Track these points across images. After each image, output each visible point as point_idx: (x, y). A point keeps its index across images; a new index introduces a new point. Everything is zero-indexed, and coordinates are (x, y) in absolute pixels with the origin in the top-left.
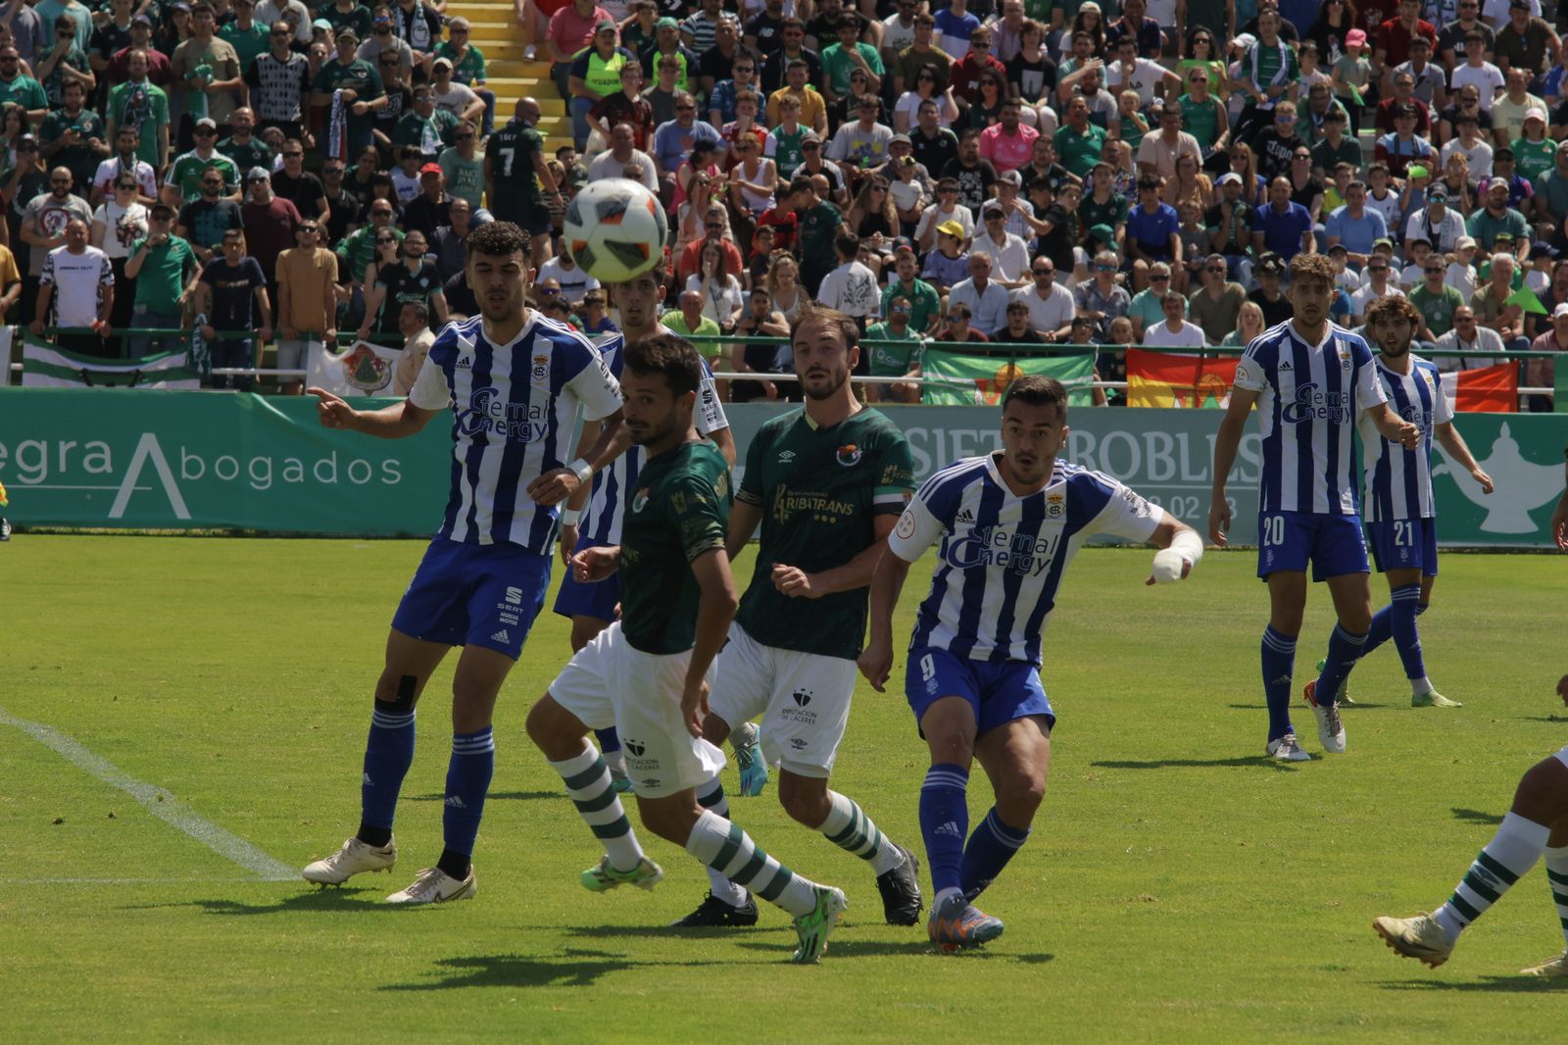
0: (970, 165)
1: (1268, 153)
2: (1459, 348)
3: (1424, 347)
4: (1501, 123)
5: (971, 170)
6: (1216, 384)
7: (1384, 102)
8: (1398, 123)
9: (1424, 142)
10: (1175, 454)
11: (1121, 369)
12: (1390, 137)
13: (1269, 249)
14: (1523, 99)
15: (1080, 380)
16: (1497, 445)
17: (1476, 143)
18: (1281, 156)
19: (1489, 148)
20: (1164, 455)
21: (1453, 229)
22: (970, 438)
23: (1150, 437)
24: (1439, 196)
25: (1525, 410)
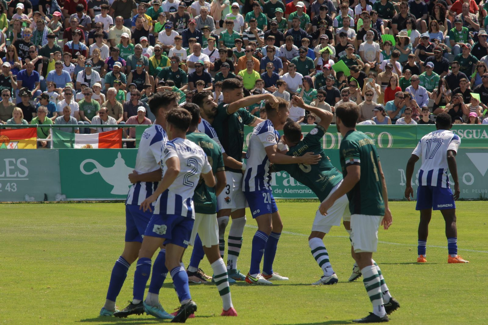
1: (20, 49)
2: (102, 124)
3: (85, 124)
4: (112, 37)
7: (67, 29)
8: (73, 37)
9: (83, 44)
12: (70, 42)
13: (23, 87)
14: (121, 28)
16: (116, 161)
17: (103, 45)
18: (25, 50)
19: (108, 47)
21: (96, 78)
24: (88, 64)
25: (125, 147)
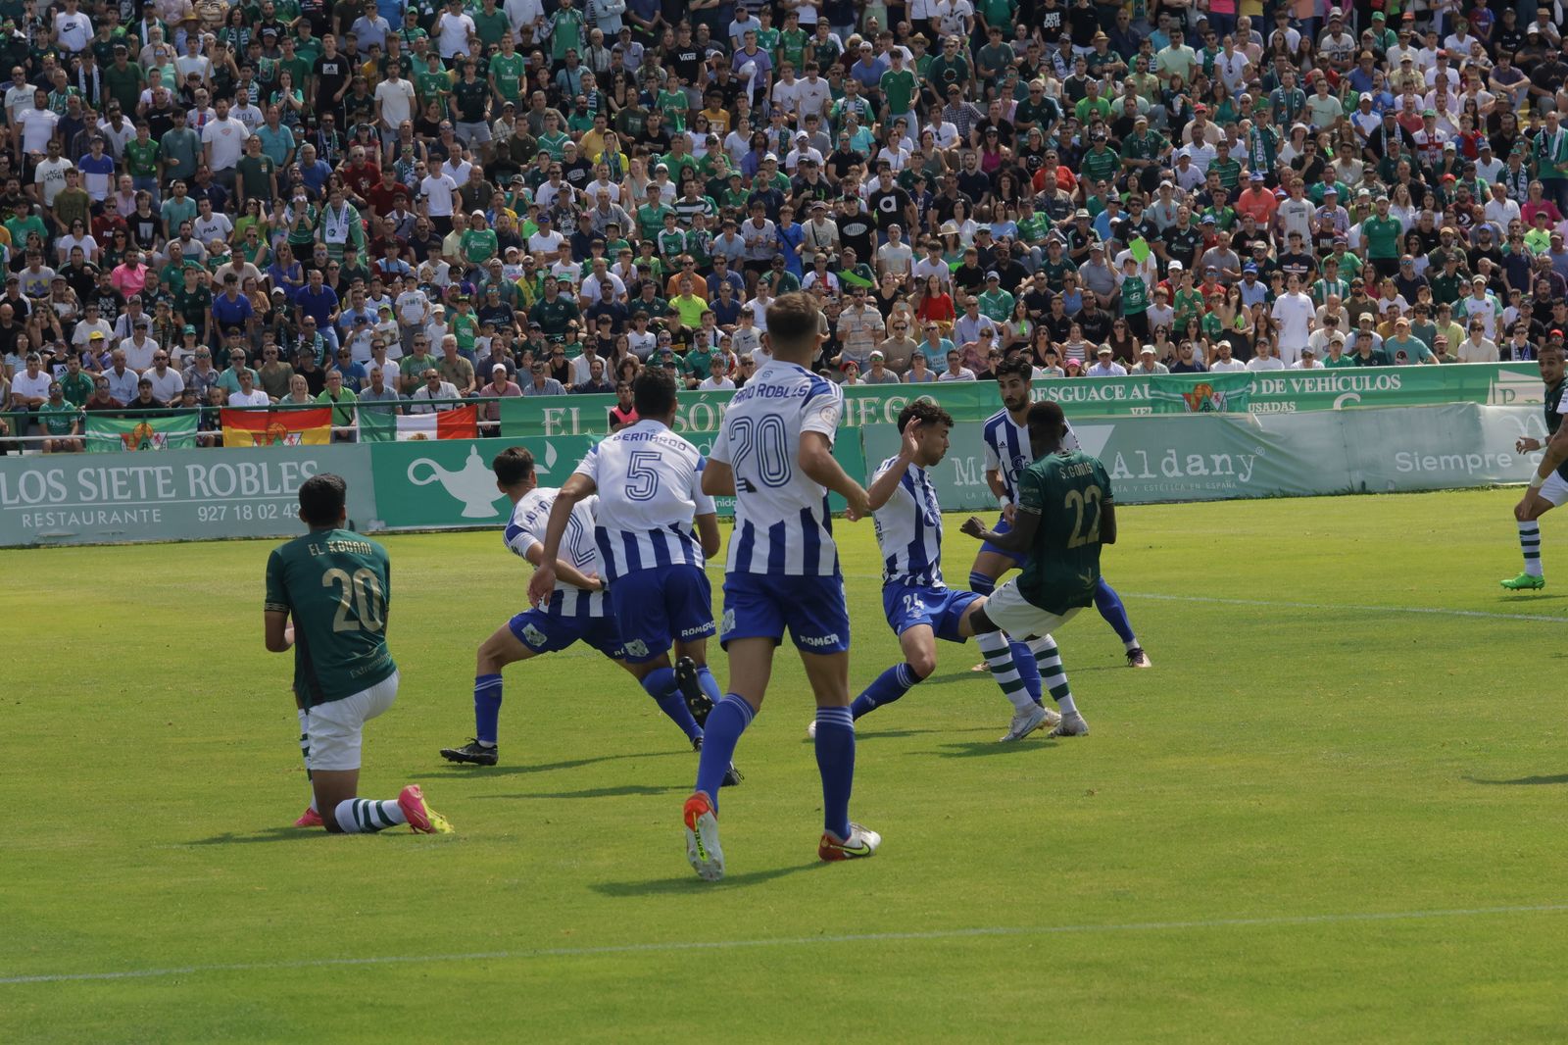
0: (107, 293)
2: (430, 397)
5: (108, 297)
6: (280, 429)
7: (376, 238)
8: (388, 251)
10: (259, 477)
11: (217, 422)
15: (189, 431)
16: (468, 460)
20: (252, 478)
22: (123, 473)
23: (242, 466)
25: (483, 436)
